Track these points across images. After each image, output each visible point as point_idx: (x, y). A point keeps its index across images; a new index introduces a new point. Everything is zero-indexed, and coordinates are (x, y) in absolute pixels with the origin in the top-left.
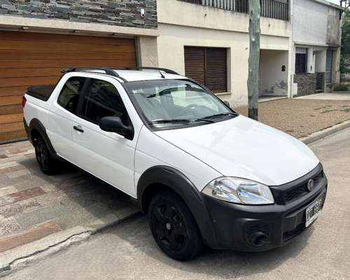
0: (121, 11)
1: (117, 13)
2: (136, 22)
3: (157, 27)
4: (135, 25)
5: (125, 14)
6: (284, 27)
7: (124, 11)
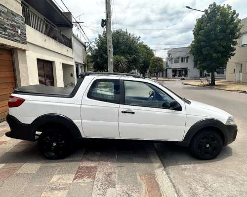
0: (7, 29)
1: (5, 30)
2: (16, 38)
3: (26, 44)
4: (16, 41)
5: (10, 31)
6: (71, 51)
7: (9, 29)
